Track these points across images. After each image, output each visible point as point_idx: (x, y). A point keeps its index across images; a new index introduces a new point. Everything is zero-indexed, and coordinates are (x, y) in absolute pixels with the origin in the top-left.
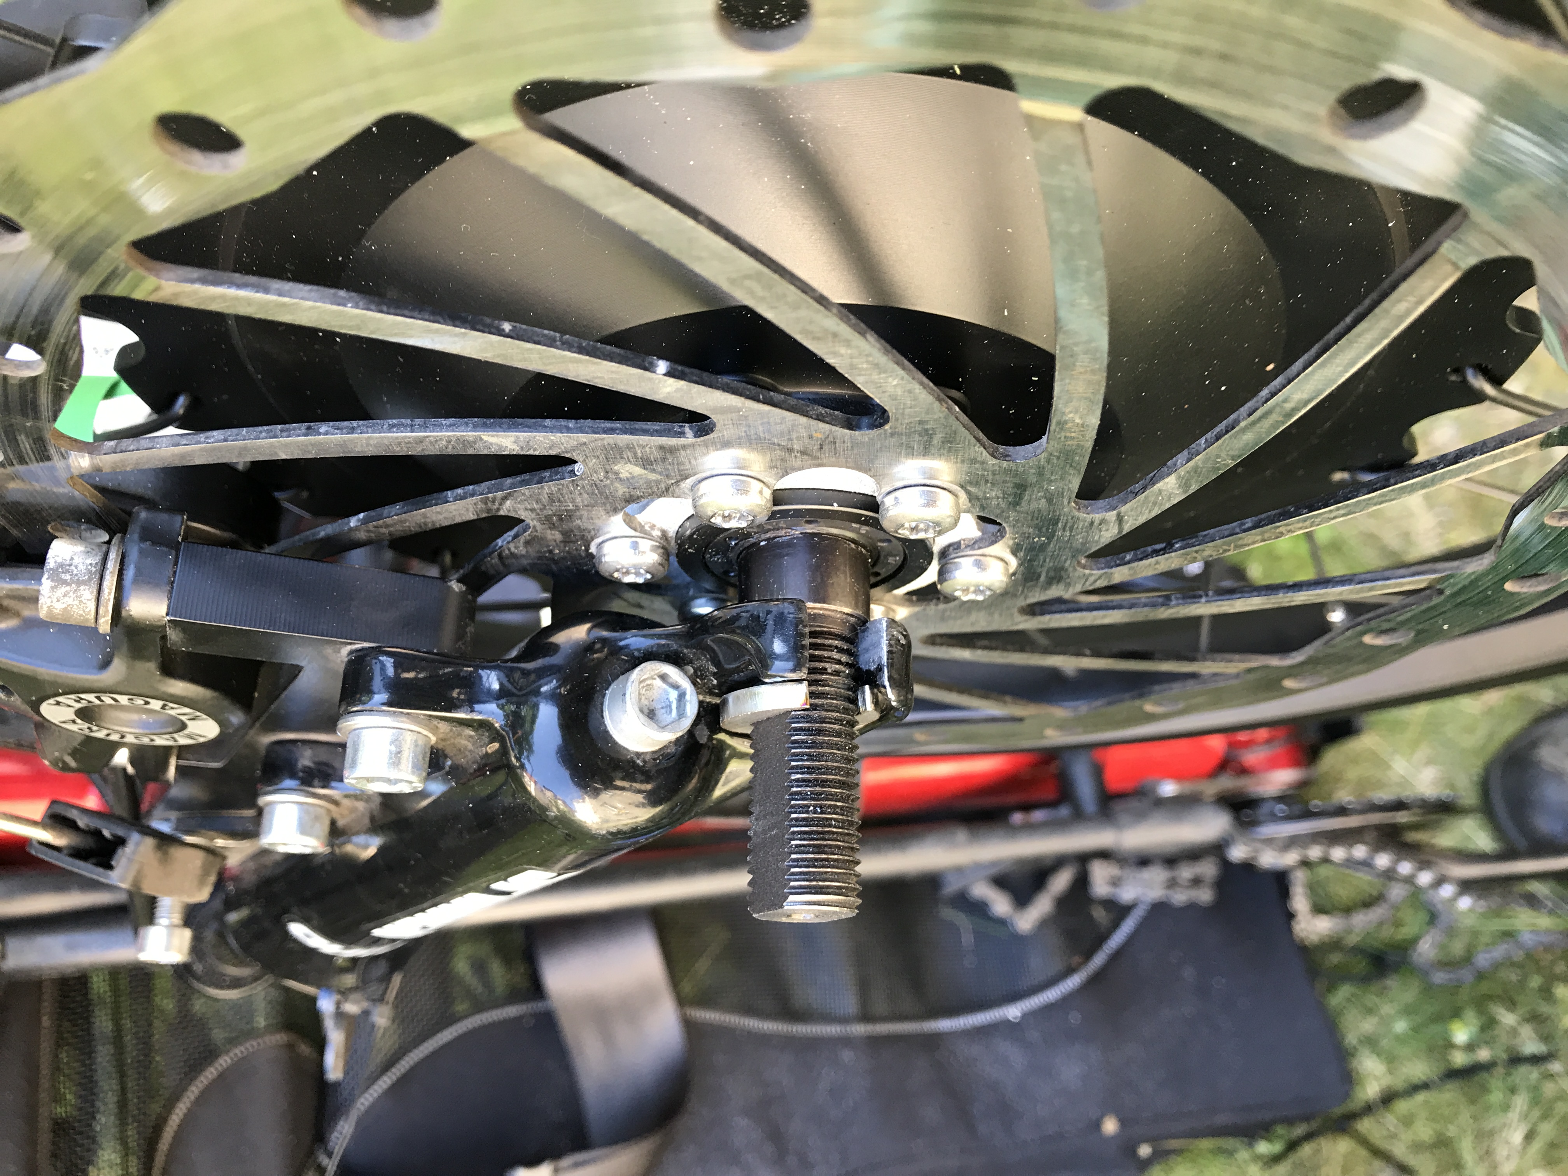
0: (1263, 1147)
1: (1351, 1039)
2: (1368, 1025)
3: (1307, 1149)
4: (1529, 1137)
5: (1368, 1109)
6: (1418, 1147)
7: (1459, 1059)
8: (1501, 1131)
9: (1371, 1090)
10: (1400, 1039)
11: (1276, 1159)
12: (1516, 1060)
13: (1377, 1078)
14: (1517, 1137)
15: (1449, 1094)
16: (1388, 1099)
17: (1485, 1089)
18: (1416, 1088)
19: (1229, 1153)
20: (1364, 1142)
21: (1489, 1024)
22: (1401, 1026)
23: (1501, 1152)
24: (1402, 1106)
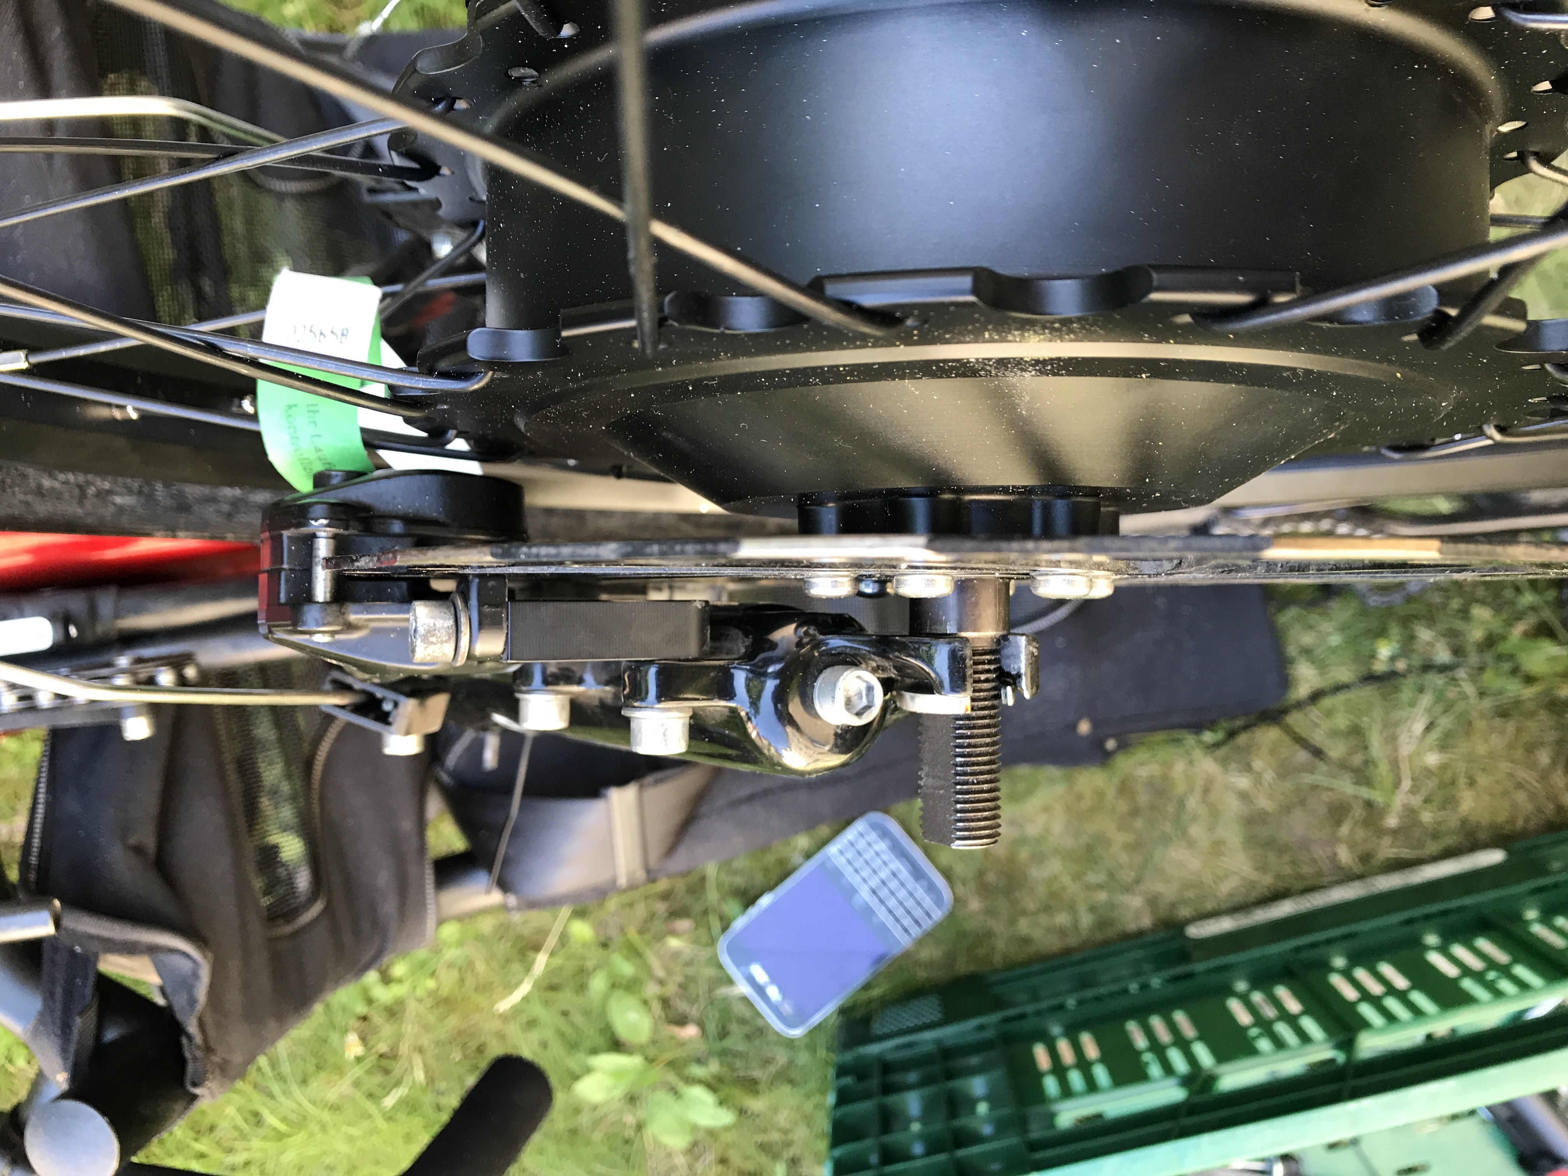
0: (1208, 737)
1: (1292, 650)
2: (1307, 639)
3: (1242, 739)
4: (1429, 728)
5: (1299, 705)
6: (1334, 734)
7: (1380, 667)
8: (1405, 722)
9: (1302, 691)
10: (1334, 650)
11: (1217, 745)
12: (1428, 667)
13: (1308, 681)
14: (1419, 727)
15: (1368, 692)
16: (1316, 697)
17: (1397, 689)
18: (1339, 688)
19: (1178, 741)
20: (1289, 731)
21: (1409, 639)
22: (1335, 640)
23: (1403, 738)
24: (1326, 702)
